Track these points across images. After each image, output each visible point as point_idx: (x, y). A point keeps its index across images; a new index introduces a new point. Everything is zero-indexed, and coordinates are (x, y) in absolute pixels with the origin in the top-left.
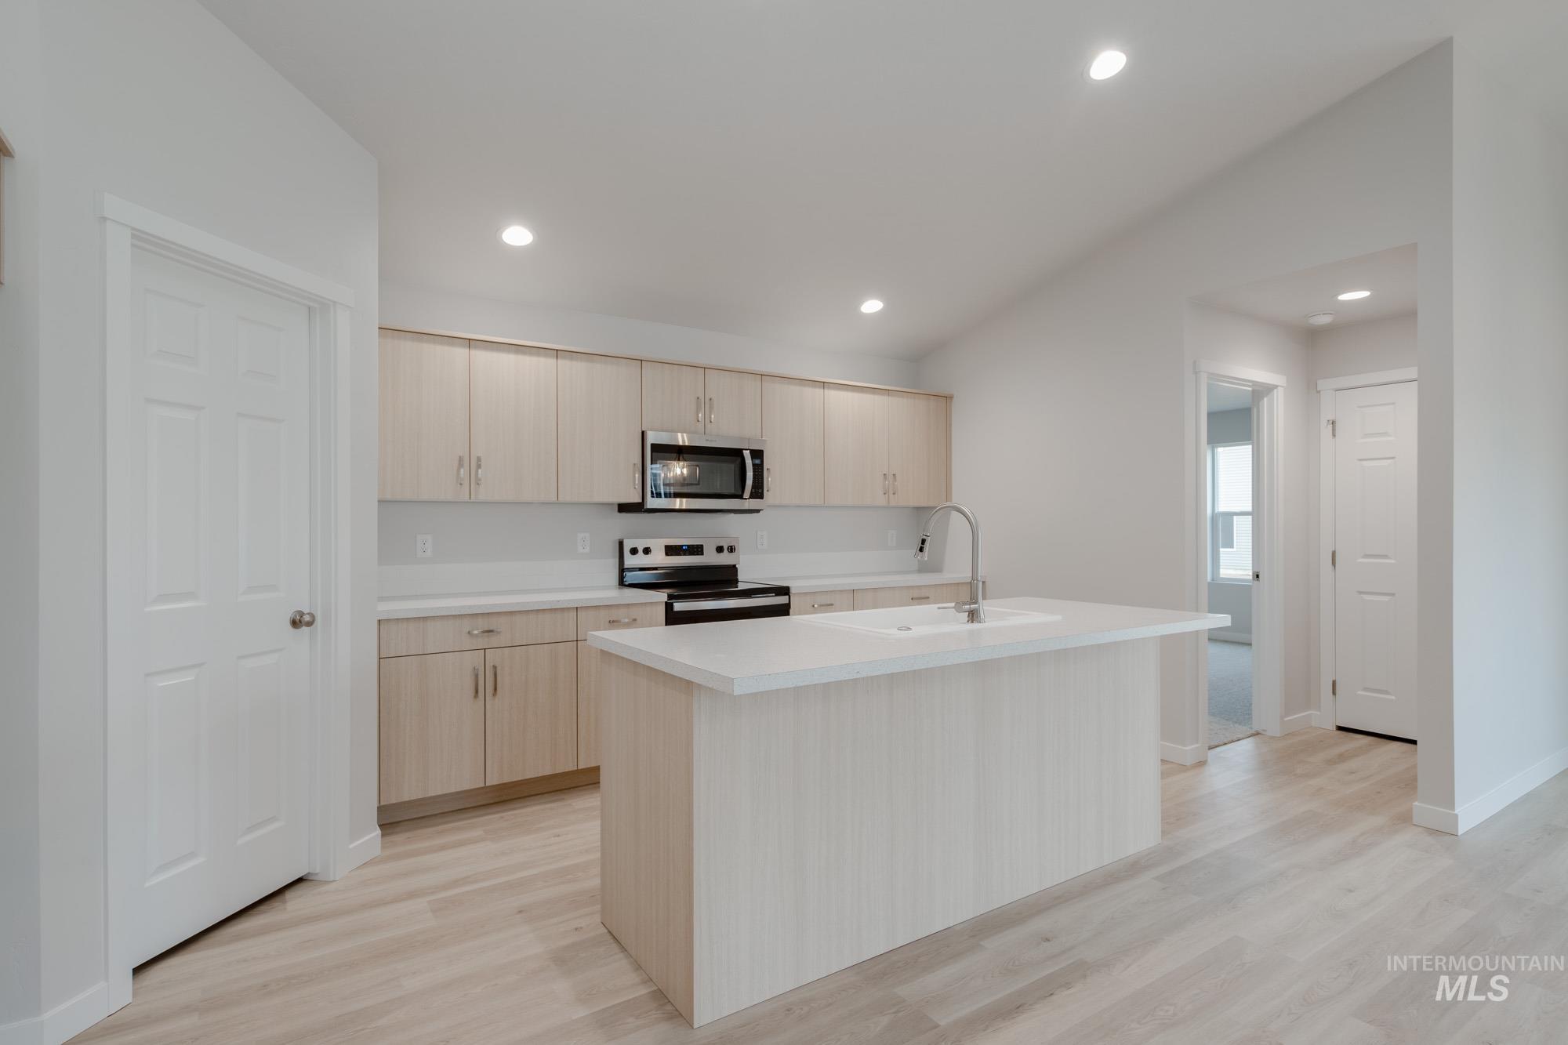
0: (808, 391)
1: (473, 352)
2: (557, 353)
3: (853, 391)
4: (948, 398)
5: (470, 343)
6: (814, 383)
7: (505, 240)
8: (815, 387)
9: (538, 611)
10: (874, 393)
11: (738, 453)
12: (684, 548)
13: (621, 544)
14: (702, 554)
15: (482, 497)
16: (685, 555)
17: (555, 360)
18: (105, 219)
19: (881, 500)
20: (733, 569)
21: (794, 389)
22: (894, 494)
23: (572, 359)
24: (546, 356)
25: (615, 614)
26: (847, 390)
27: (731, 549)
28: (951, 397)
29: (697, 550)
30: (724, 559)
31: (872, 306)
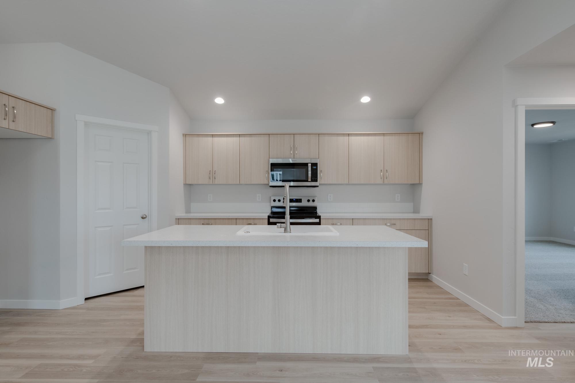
0: (341, 138)
1: (214, 138)
2: (240, 135)
3: (364, 136)
4: (421, 134)
5: (213, 136)
6: (344, 135)
7: (216, 102)
8: (344, 136)
9: (223, 219)
10: (375, 136)
11: (306, 165)
12: (294, 200)
13: (270, 197)
14: (301, 202)
15: (216, 183)
16: (294, 202)
17: (239, 138)
18: (76, 120)
19: (379, 181)
20: (315, 208)
21: (334, 138)
22: (386, 178)
23: (244, 137)
24: (236, 137)
25: (249, 222)
26: (361, 136)
27: (313, 201)
28: (422, 133)
29: (299, 201)
30: (311, 204)
31: (366, 99)
